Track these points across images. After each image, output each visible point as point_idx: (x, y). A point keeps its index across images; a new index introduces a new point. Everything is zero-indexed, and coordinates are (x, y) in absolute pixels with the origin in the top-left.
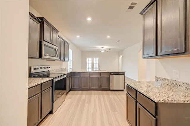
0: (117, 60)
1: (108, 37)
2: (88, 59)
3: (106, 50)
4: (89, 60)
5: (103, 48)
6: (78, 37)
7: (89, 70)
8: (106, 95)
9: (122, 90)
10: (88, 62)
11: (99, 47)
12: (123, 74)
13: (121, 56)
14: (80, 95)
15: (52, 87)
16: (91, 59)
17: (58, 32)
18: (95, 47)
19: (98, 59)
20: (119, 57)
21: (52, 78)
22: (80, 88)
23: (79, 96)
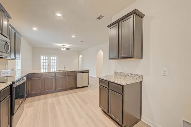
0: (77, 59)
1: (73, 36)
2: (42, 57)
3: (68, 49)
4: (44, 59)
5: (64, 46)
6: (35, 29)
7: (44, 70)
8: (74, 93)
9: (87, 86)
10: (42, 60)
11: (60, 45)
12: (88, 72)
13: (81, 56)
14: (44, 99)
15: (11, 94)
16: (47, 58)
17: (10, 18)
18: (54, 45)
19: (56, 58)
20: (79, 56)
21: (11, 83)
22: (42, 92)
23: (43, 101)
